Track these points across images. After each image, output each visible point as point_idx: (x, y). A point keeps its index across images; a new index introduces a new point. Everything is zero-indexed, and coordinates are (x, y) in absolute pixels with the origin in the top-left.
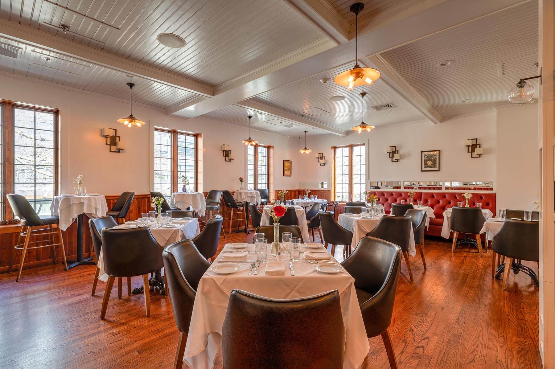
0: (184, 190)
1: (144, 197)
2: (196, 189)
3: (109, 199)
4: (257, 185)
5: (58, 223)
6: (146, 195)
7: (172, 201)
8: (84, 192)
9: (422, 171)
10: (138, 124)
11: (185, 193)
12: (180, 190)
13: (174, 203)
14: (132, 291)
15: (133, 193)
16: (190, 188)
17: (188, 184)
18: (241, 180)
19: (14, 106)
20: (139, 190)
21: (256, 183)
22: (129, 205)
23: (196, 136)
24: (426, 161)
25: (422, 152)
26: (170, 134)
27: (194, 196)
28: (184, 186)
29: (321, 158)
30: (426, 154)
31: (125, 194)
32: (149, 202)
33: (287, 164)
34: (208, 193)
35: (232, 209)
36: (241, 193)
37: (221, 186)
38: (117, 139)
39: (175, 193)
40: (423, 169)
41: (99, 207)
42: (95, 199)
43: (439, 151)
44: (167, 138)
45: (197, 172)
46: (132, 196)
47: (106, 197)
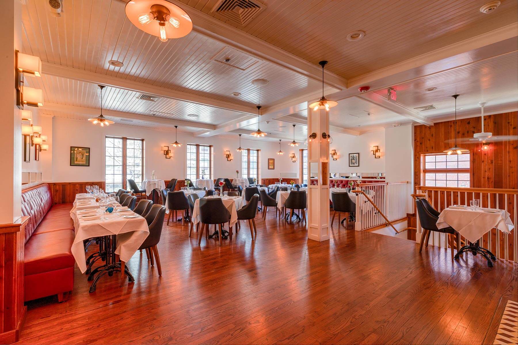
0: (203, 178)
1: (182, 181)
2: (210, 178)
3: (166, 182)
4: (250, 175)
5: (145, 193)
6: (183, 181)
7: (196, 184)
8: (155, 178)
9: (349, 166)
10: (179, 145)
11: (203, 180)
12: (201, 178)
13: (197, 185)
14: (177, 220)
15: (177, 179)
16: (207, 177)
17: (205, 174)
18: (237, 172)
19: (127, 139)
20: (179, 178)
21: (249, 174)
22: (175, 186)
23: (210, 146)
24: (351, 160)
25: (349, 154)
26: (196, 146)
27: (207, 181)
28: (203, 176)
29: (293, 157)
30: (352, 155)
31: (173, 180)
32: (184, 183)
33: (271, 161)
34: (216, 180)
35: (231, 189)
36: (236, 180)
37: (224, 176)
38: (169, 151)
39: (198, 180)
40: (350, 165)
41: (162, 186)
42: (160, 182)
43: (359, 153)
44: (194, 149)
45: (211, 168)
46: (176, 180)
47: (165, 181)
